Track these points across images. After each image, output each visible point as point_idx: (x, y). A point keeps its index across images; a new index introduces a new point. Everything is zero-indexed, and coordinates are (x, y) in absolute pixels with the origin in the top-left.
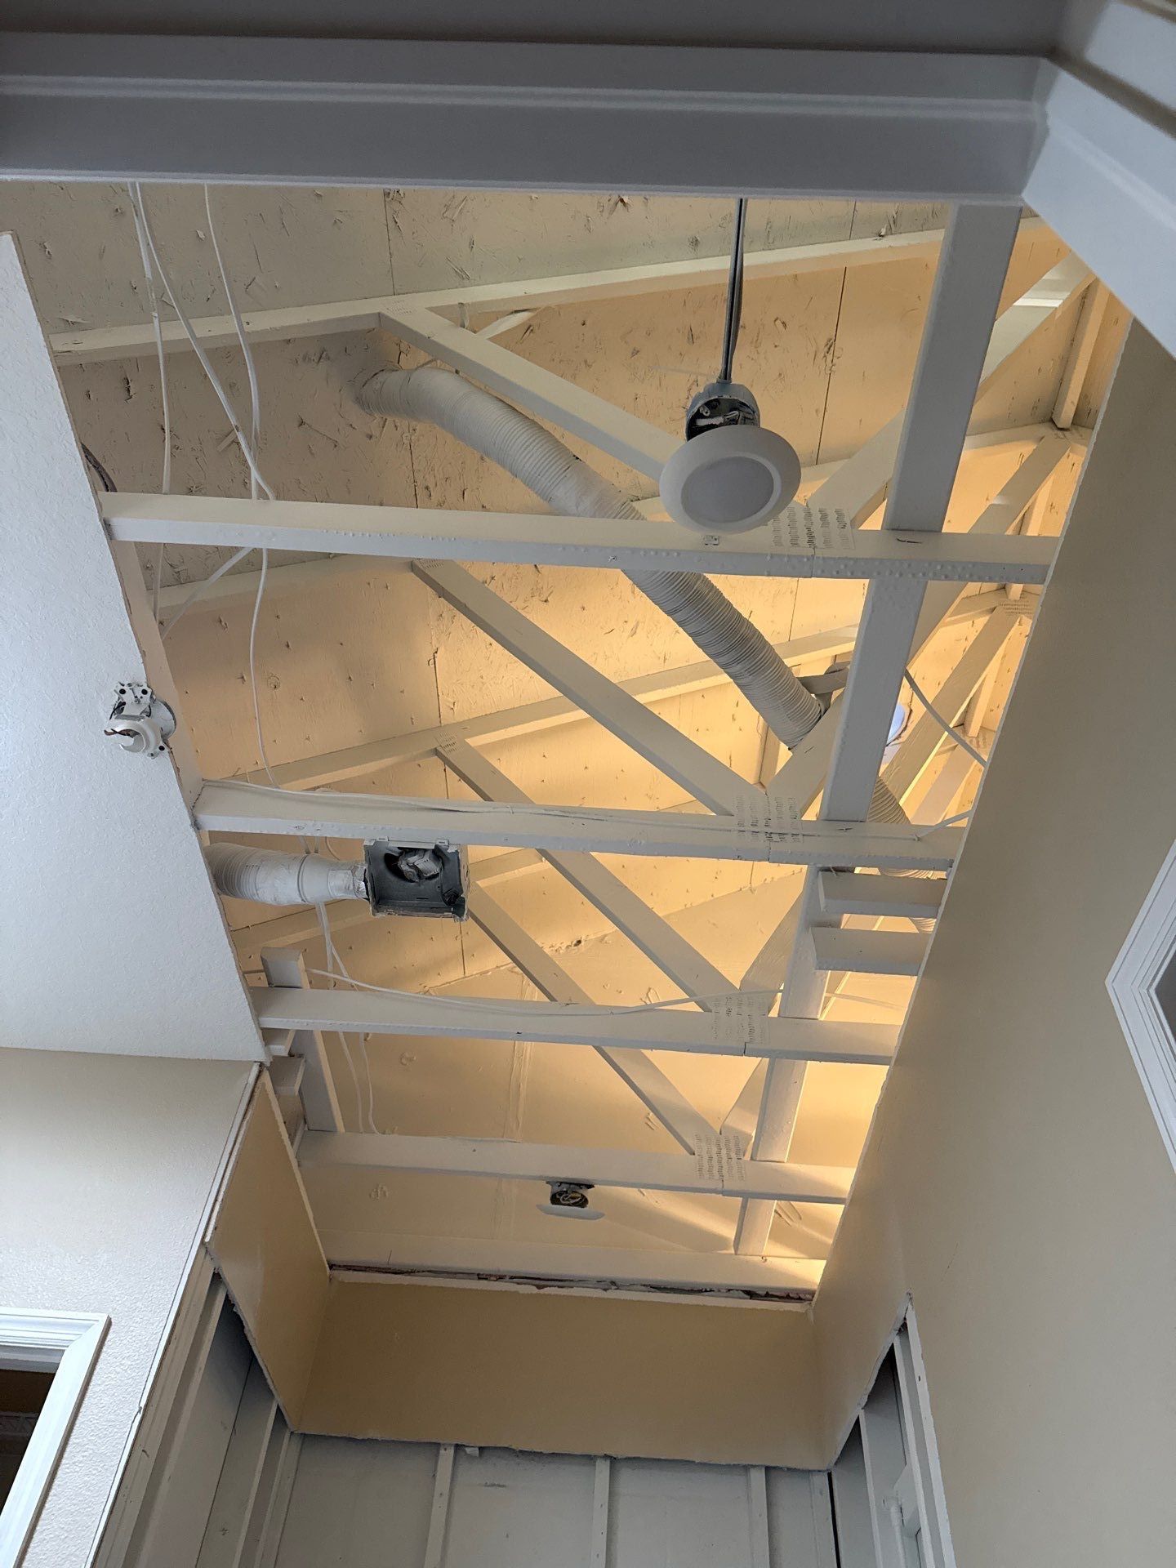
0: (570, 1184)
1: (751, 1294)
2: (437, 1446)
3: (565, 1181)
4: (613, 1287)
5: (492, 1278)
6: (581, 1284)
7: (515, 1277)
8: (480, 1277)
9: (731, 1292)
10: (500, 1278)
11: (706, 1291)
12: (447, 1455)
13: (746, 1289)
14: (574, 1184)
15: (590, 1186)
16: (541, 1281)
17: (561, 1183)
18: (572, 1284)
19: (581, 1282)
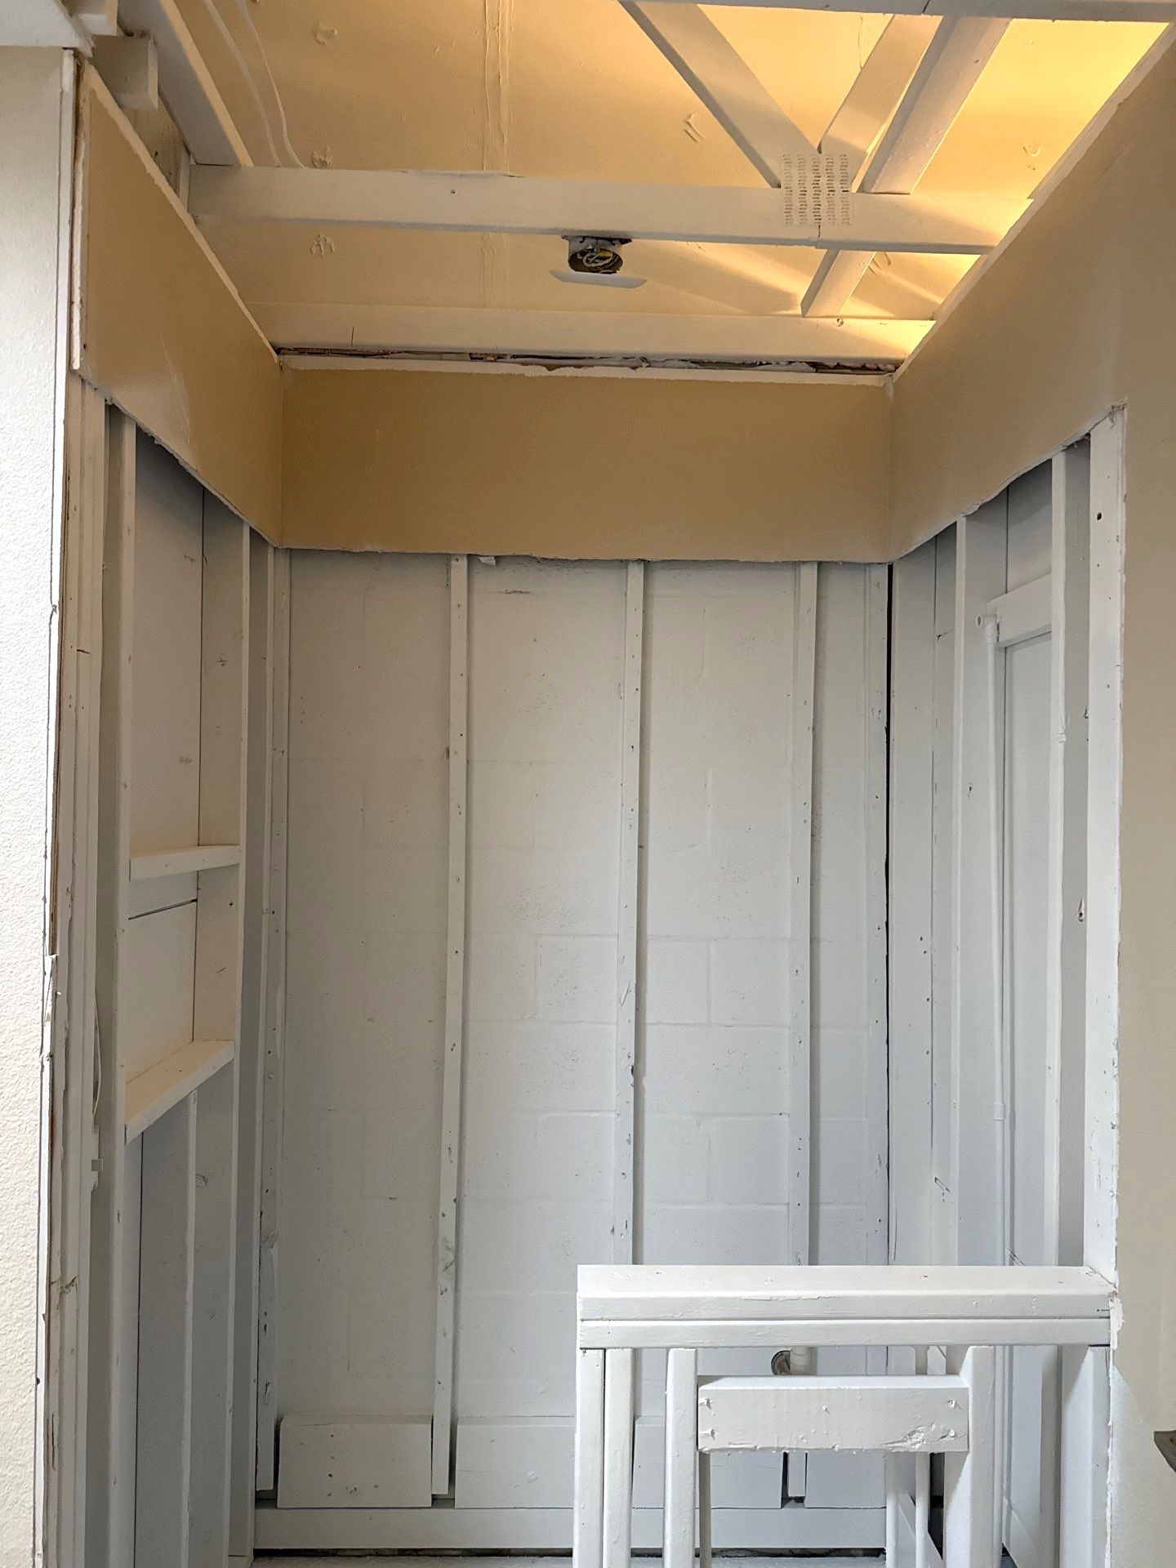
0: (597, 238)
1: (818, 366)
2: (447, 558)
3: (590, 235)
4: (645, 364)
5: (488, 358)
6: (603, 361)
7: (518, 357)
8: (474, 357)
9: (793, 364)
10: (499, 357)
11: (761, 364)
12: (460, 567)
13: (811, 361)
14: (602, 238)
15: (625, 241)
16: (552, 360)
17: (584, 238)
18: (591, 362)
19: (603, 359)
